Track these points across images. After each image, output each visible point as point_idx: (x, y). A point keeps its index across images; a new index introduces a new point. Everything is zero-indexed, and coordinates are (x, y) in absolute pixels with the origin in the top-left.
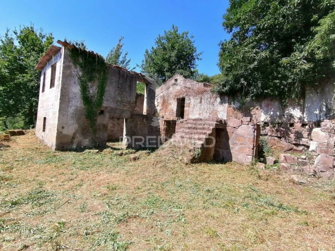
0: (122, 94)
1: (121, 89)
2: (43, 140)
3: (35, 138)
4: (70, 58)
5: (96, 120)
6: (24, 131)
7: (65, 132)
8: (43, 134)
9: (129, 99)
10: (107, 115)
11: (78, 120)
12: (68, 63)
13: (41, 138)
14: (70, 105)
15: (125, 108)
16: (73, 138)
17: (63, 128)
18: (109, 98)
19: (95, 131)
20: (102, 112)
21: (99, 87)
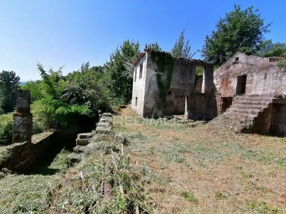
0: (184, 78)
1: (183, 75)
2: (136, 111)
3: (132, 110)
4: (150, 59)
5: (166, 98)
6: (125, 106)
7: (148, 106)
8: (136, 107)
9: (189, 82)
10: (173, 94)
11: (155, 98)
12: (149, 62)
13: (134, 110)
14: (151, 89)
15: (187, 89)
16: (152, 110)
17: (147, 103)
18: (175, 82)
19: (165, 106)
20: (170, 93)
21: (167, 75)
